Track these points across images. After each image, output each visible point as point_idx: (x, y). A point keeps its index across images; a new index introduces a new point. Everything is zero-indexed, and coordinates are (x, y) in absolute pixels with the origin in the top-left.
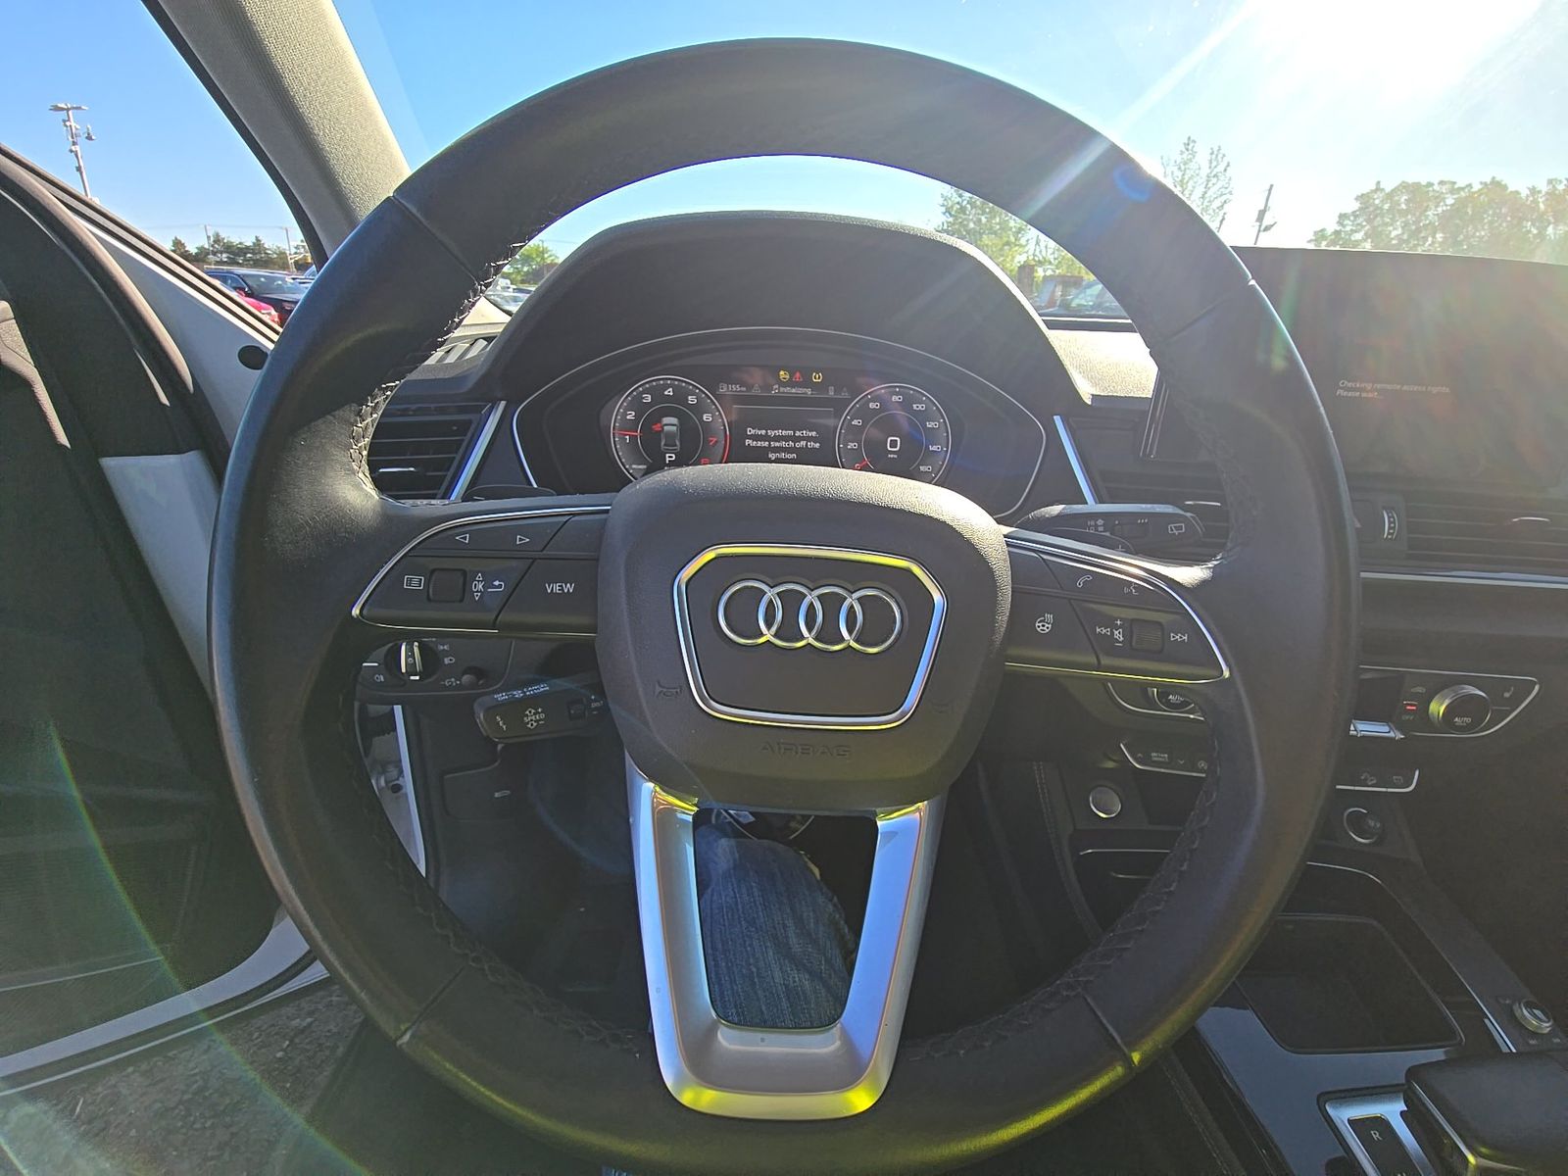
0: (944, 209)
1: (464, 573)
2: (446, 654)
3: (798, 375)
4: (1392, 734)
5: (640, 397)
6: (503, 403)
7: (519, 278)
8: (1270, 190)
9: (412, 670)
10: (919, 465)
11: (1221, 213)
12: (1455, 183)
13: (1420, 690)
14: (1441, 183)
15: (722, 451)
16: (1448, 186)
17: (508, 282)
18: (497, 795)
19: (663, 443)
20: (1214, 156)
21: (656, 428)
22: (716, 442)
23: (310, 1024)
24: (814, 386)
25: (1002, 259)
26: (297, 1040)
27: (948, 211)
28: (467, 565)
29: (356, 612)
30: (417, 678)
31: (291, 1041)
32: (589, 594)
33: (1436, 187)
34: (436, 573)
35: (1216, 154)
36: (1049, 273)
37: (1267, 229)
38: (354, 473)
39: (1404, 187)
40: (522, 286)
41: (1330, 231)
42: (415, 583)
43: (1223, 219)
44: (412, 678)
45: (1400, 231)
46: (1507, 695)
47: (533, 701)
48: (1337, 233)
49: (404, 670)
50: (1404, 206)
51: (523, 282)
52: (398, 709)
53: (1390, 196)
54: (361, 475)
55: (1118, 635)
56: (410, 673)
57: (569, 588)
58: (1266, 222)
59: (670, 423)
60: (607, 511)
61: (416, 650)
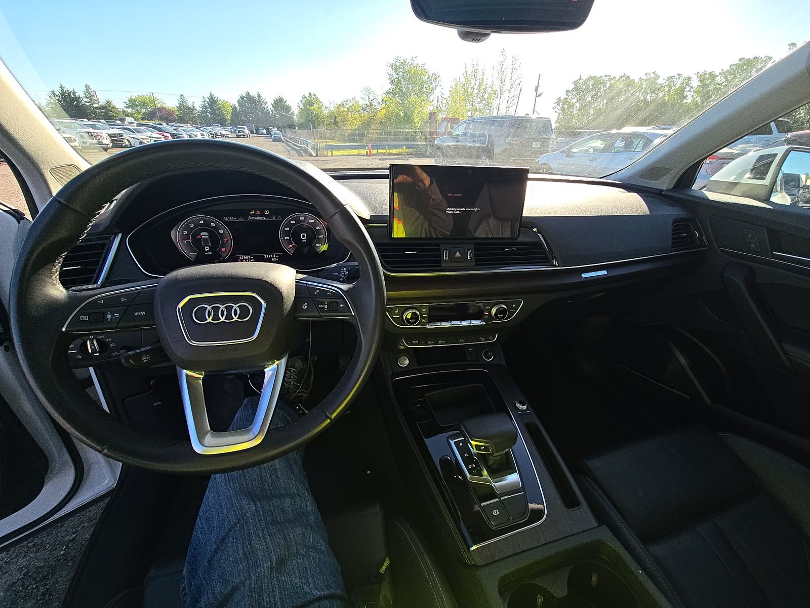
0: (390, 81)
1: (103, 313)
2: (111, 342)
3: (258, 212)
4: (481, 323)
5: (188, 225)
6: (120, 235)
7: (140, 116)
8: (539, 77)
9: (94, 351)
10: (316, 243)
11: (520, 87)
12: (610, 76)
13: (488, 307)
14: (606, 76)
15: (230, 244)
16: (608, 77)
17: (132, 119)
18: (154, 404)
19: (203, 243)
20: (514, 59)
21: (199, 237)
22: (227, 241)
23: (75, 537)
24: (266, 216)
25: (421, 108)
26: (69, 545)
27: (392, 82)
28: (104, 310)
29: (64, 329)
30: (98, 354)
31: (67, 546)
32: (151, 315)
33: (604, 78)
34: (92, 315)
35: (514, 58)
36: (444, 116)
37: (539, 95)
38: (55, 285)
39: (592, 78)
40: (142, 122)
41: (562, 98)
42: (85, 318)
43: (521, 90)
44: (95, 354)
45: (590, 99)
46: (514, 306)
47: (145, 353)
48: (565, 99)
49: (90, 352)
50: (591, 87)
51: (143, 119)
52: (91, 369)
53: (585, 82)
54: (58, 285)
55: (326, 307)
56: (93, 353)
57: (143, 313)
58: (539, 92)
59: (204, 235)
60: (156, 286)
61: (95, 343)
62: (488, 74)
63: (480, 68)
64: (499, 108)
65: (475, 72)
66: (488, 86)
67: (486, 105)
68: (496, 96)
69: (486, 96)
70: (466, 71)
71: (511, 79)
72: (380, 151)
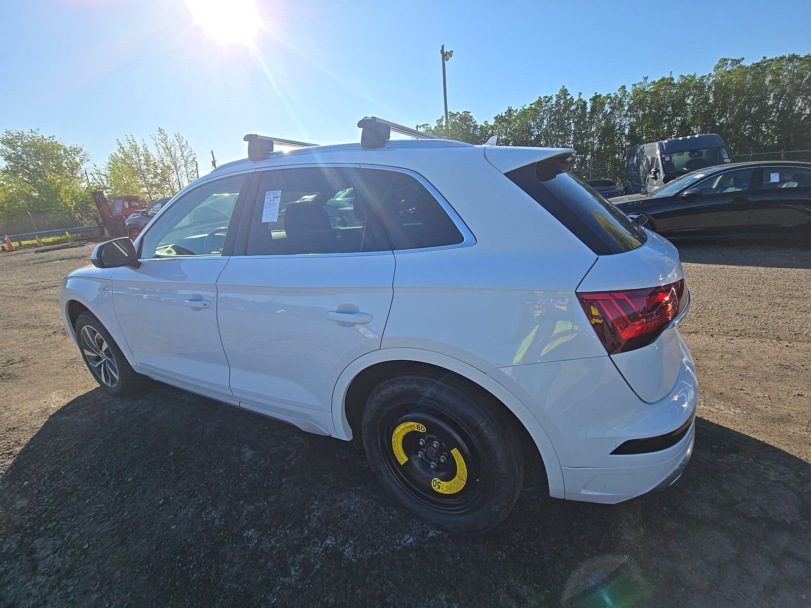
20: (177, 137)
25: (68, 186)
62: (153, 150)
63: (140, 145)
64: (179, 182)
65: (135, 148)
66: (156, 161)
67: (163, 180)
68: (172, 171)
69: (159, 171)
70: (121, 147)
71: (182, 155)
72: (23, 243)
